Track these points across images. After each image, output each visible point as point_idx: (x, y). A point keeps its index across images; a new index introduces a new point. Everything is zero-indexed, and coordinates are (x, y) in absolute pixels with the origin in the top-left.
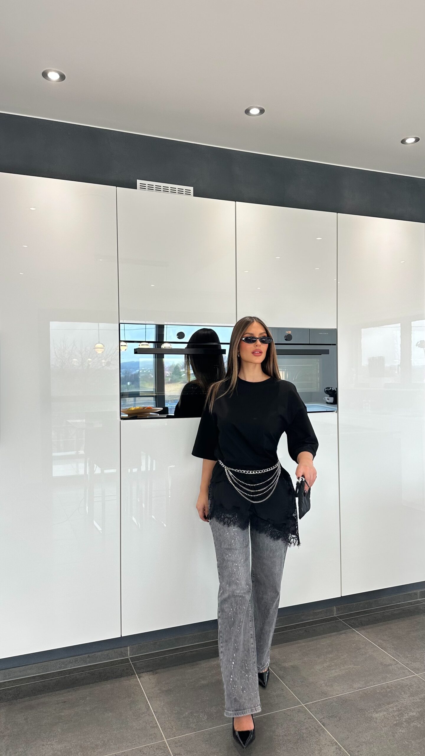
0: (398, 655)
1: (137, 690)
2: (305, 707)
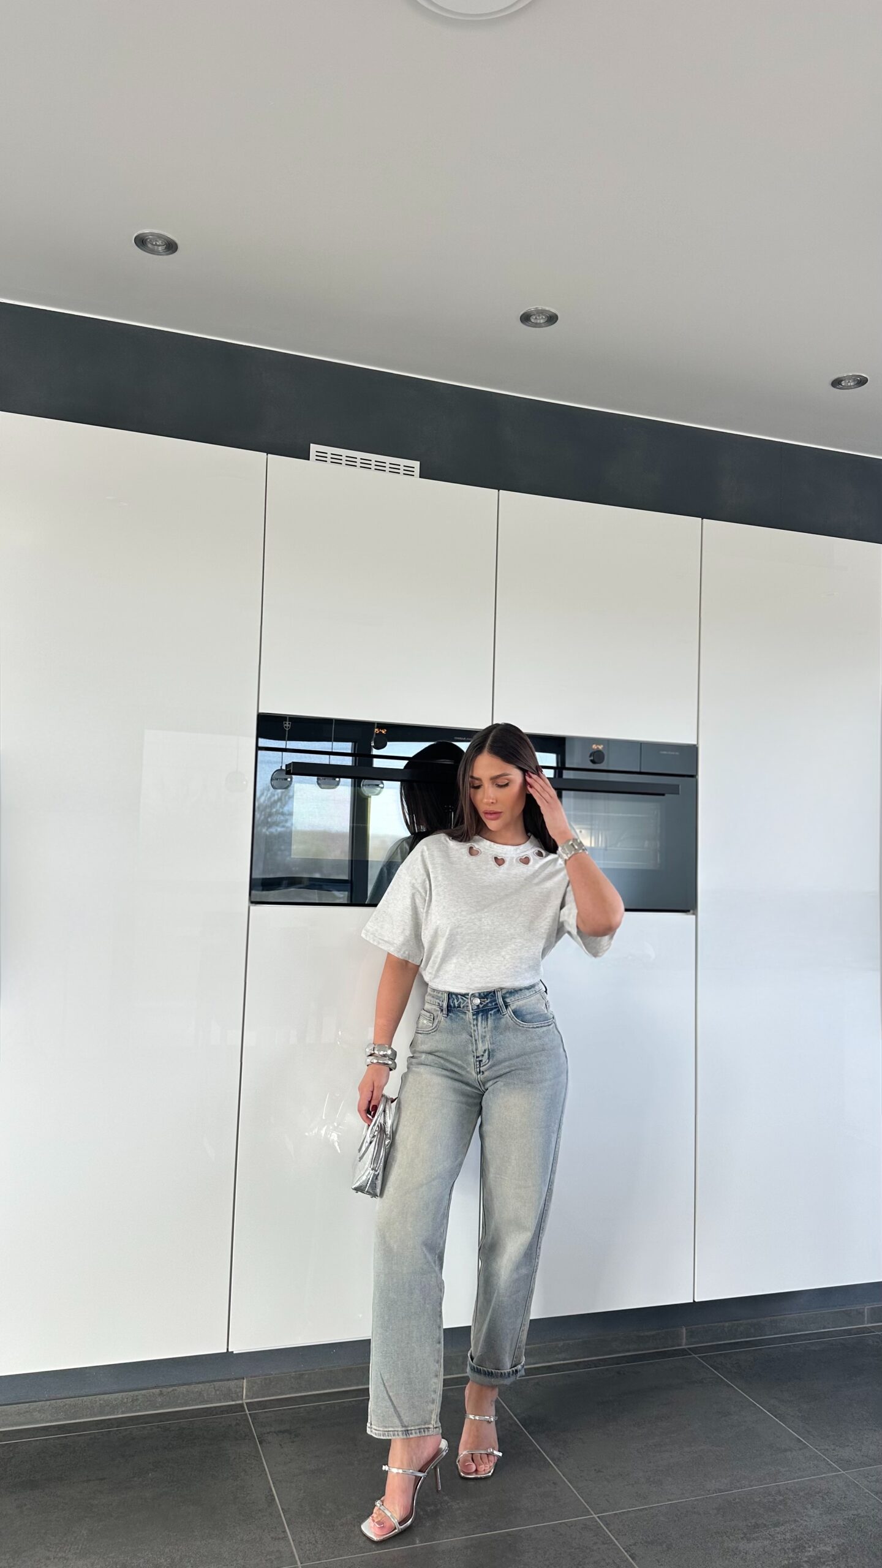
0: (808, 1432)
1: (253, 1466)
2: (598, 1519)
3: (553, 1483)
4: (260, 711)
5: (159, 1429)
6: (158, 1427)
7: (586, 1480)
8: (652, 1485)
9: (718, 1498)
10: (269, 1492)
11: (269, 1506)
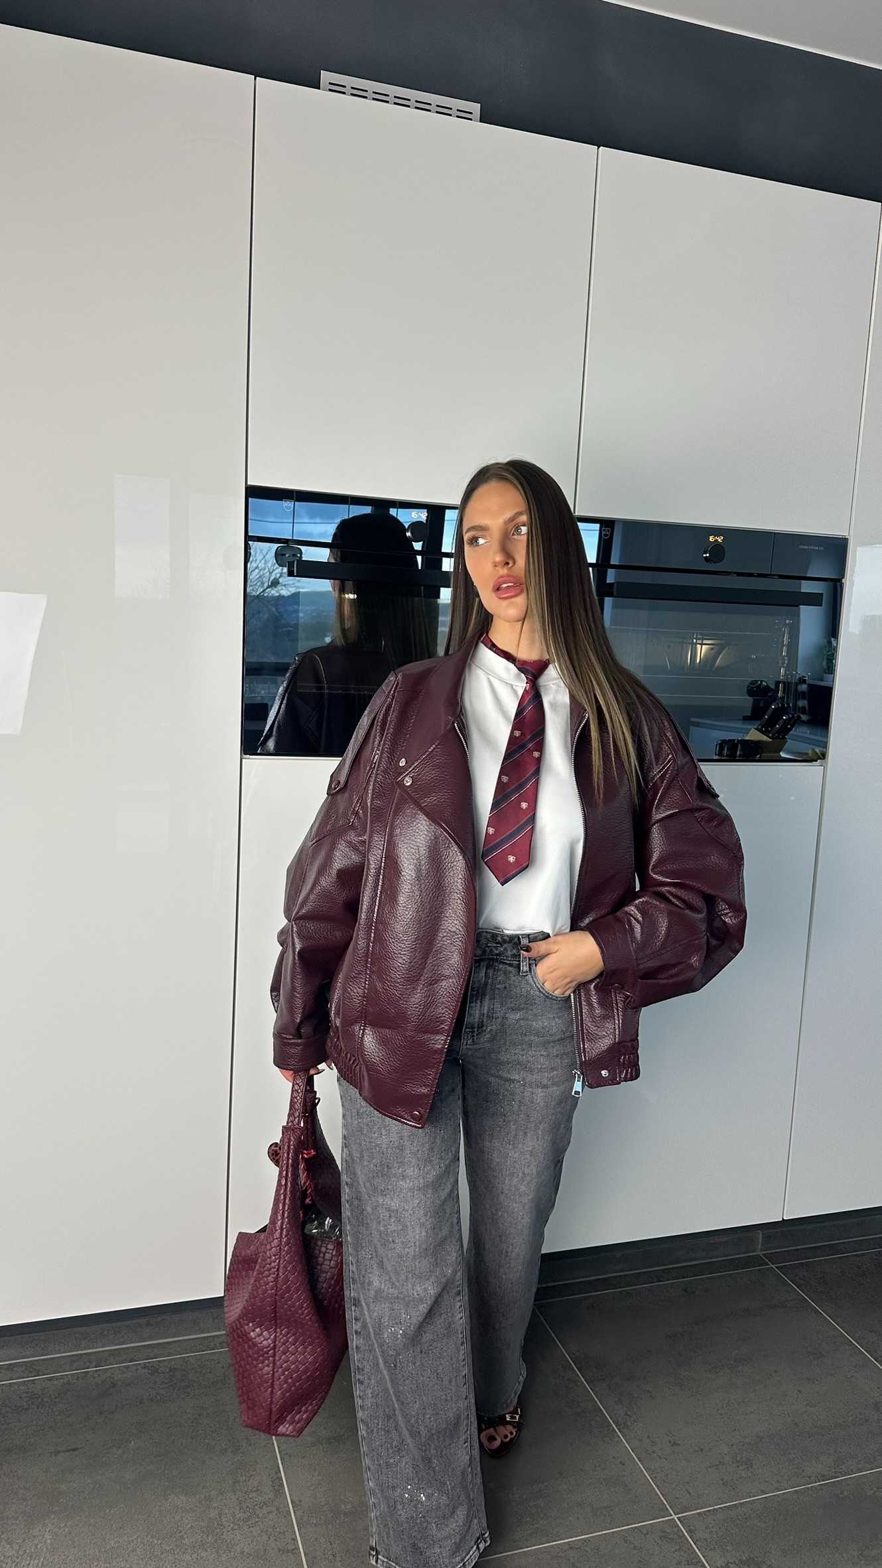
2: (679, 1523)
3: (621, 1463)
4: (249, 483)
5: (147, 1371)
6: (145, 1368)
7: (660, 1458)
8: (740, 1467)
9: (822, 1489)
10: (276, 1473)
11: (276, 1496)
